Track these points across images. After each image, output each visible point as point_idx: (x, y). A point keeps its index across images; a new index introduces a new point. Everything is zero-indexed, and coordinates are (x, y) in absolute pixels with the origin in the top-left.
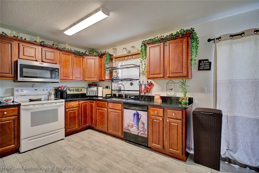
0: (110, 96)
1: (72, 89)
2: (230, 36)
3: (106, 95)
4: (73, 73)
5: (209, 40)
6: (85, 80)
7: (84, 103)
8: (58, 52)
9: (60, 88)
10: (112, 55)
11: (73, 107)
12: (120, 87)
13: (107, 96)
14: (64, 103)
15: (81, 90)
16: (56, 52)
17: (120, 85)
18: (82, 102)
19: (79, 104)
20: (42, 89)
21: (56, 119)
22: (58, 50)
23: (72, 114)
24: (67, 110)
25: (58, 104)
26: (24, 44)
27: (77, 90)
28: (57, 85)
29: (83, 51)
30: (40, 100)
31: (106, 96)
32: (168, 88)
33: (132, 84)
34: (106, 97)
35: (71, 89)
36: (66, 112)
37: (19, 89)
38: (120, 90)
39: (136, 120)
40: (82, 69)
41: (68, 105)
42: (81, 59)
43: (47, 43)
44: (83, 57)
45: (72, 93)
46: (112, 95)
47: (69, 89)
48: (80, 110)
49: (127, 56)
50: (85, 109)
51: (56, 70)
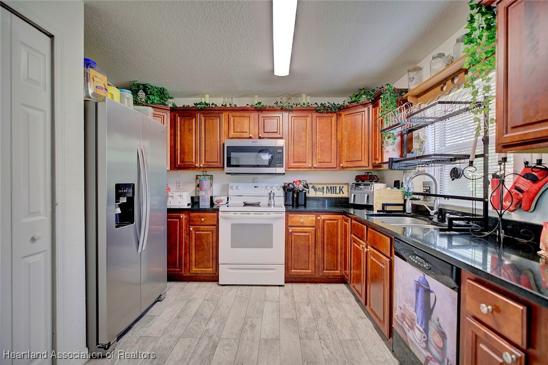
0: (401, 208)
1: (321, 186)
3: (384, 205)
4: (314, 153)
6: (342, 167)
7: (331, 220)
8: (286, 114)
9: (291, 185)
10: (406, 91)
11: (302, 225)
12: (429, 183)
13: (388, 208)
14: (284, 214)
15: (341, 190)
16: (281, 115)
17: (428, 179)
18: (323, 217)
19: (317, 221)
20: (264, 185)
21: (269, 245)
22: (284, 110)
23: (301, 240)
24: (290, 231)
25: (273, 215)
26: (235, 114)
27: (332, 189)
29: (340, 101)
30: (258, 205)
31: (383, 208)
33: (455, 174)
34: (383, 210)
35: (317, 186)
36: (288, 235)
37: (234, 185)
38: (427, 194)
39: (422, 308)
40: (334, 141)
41: (293, 219)
42: (334, 119)
43: (266, 102)
44: (338, 115)
45: (319, 194)
46: (404, 208)
47: (313, 187)
48: (319, 234)
50: (333, 235)
51: (279, 151)
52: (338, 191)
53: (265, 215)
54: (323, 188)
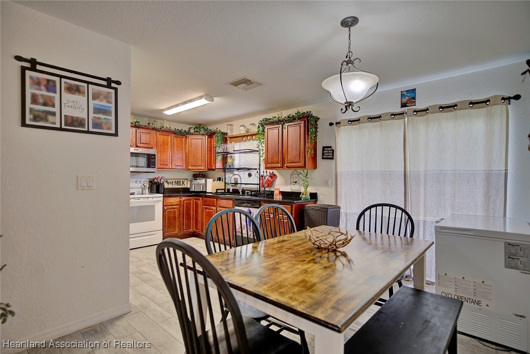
0: (223, 191)
1: (171, 181)
2: (349, 121)
3: (217, 190)
4: (173, 160)
5: (331, 124)
6: (189, 169)
7: (188, 200)
8: (155, 132)
9: (156, 180)
10: (226, 134)
11: (172, 204)
12: (237, 178)
13: (218, 191)
14: (162, 198)
15: (183, 183)
16: (152, 133)
17: (237, 176)
18: (184, 199)
19: (180, 201)
20: (134, 180)
21: (152, 218)
22: (155, 130)
23: (172, 214)
24: (166, 208)
25: (155, 199)
27: (178, 183)
28: (152, 176)
29: (185, 128)
31: (217, 191)
32: (292, 181)
33: (250, 175)
34: (217, 193)
35: (169, 181)
36: (164, 211)
38: (236, 184)
40: (184, 153)
41: (167, 201)
42: (184, 139)
43: (142, 122)
44: (186, 137)
45: (170, 186)
46: (225, 191)
47: (167, 182)
48: (181, 209)
49: (245, 136)
50: (188, 209)
51: (153, 157)
52: (181, 184)
53: (150, 199)
54: (173, 182)
